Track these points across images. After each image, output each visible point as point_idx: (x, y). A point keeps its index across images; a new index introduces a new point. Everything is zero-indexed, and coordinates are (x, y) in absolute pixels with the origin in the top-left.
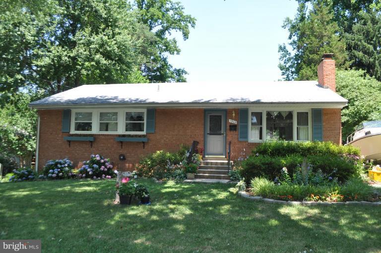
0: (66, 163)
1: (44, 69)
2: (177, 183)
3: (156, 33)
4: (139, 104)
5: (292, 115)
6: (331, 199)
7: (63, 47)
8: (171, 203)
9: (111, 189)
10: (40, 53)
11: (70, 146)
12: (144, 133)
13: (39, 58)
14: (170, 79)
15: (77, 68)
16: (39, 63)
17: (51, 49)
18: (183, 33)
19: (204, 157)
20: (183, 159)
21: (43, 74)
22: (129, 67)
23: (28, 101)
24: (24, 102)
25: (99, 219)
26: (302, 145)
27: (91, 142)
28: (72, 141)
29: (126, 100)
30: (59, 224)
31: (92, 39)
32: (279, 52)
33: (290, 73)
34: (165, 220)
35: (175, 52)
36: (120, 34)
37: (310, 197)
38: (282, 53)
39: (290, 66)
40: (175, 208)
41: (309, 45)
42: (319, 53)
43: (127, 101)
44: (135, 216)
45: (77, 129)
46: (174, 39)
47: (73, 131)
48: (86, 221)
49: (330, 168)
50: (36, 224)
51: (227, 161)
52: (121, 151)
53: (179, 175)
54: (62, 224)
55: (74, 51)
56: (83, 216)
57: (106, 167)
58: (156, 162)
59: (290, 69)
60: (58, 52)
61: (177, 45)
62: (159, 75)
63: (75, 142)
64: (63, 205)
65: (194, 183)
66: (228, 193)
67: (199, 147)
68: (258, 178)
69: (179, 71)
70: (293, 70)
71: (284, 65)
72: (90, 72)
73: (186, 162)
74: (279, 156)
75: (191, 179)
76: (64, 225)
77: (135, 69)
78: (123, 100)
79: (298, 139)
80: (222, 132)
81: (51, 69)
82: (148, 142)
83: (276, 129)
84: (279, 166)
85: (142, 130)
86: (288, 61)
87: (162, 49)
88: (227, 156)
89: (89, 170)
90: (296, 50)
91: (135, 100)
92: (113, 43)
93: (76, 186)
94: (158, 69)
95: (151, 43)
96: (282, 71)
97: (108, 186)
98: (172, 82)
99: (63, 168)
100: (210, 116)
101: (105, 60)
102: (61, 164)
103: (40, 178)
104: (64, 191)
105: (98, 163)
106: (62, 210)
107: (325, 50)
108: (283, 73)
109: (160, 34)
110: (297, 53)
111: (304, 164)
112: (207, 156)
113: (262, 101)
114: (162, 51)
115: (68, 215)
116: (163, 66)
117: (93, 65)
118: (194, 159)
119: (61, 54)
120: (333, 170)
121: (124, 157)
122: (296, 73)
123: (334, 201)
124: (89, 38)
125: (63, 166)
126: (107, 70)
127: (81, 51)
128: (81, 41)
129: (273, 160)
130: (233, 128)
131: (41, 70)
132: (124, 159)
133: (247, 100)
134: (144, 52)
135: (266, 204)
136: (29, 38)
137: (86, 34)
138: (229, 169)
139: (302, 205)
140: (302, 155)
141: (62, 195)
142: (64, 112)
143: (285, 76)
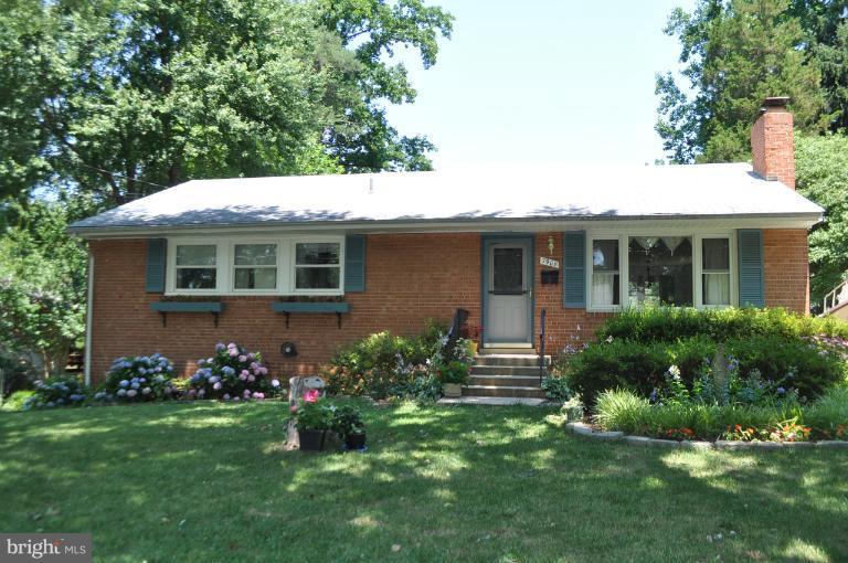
0: (157, 363)
1: (96, 144)
2: (422, 406)
3: (358, 51)
4: (328, 223)
5: (691, 247)
6: (782, 436)
7: (141, 92)
8: (415, 448)
9: (269, 421)
10: (88, 105)
11: (165, 326)
12: (339, 291)
13: (85, 117)
14: (391, 163)
15: (175, 141)
16: (86, 130)
17: (113, 97)
18: (423, 51)
19: (481, 347)
20: (434, 351)
21: (95, 155)
22: (297, 137)
23: (61, 221)
24: (52, 222)
25: (259, 480)
26: (715, 317)
27: (216, 314)
28: (170, 313)
29: (298, 214)
30: (171, 492)
31: (209, 71)
32: (657, 92)
33: (685, 145)
34: (405, 482)
35: (404, 98)
36: (274, 57)
37: (732, 431)
38: (665, 95)
39: (684, 128)
40: (425, 458)
41: (732, 77)
42: (755, 95)
43: (301, 218)
44: (338, 474)
45: (183, 284)
46: (400, 65)
47: (172, 290)
48: (229, 485)
49: (780, 367)
50: (120, 492)
51: (536, 357)
52: (286, 336)
53: (425, 388)
54: (179, 490)
55: (167, 100)
56: (220, 474)
57: (252, 372)
58: (370, 358)
59: (685, 135)
60: (130, 102)
61: (408, 81)
62: (366, 155)
63: (176, 314)
64: (168, 455)
65: (463, 405)
66: (544, 427)
67: (471, 322)
68: (611, 392)
69: (412, 142)
70: (693, 136)
71: (670, 124)
72: (206, 150)
73: (440, 357)
74: (660, 341)
75: (454, 398)
76: (182, 492)
77: (311, 140)
78: (291, 214)
79: (704, 303)
80: (524, 289)
81: (114, 143)
82: (348, 314)
83: (651, 280)
84: (660, 363)
85: (335, 285)
86: (679, 114)
87: (372, 90)
88: (538, 343)
89: (212, 379)
90: (698, 88)
91: (319, 216)
92: (259, 80)
93: (189, 415)
94: (364, 140)
95: (347, 77)
96: (665, 141)
97: (261, 415)
98: (398, 169)
99: (151, 375)
100: (496, 250)
101: (242, 120)
102: (146, 366)
103: (99, 399)
104: (163, 426)
105: (233, 362)
106: (170, 465)
107: (770, 88)
108: (668, 143)
109: (367, 54)
110: (701, 96)
111: (718, 358)
112: (487, 345)
113: (620, 213)
114: (371, 94)
115: (187, 474)
116: (374, 132)
117: (212, 133)
118: (459, 352)
119: (136, 109)
120: (787, 371)
121: (293, 349)
122: (700, 144)
123: (789, 440)
124: (202, 70)
125: (151, 370)
126: (247, 144)
127: (186, 99)
128: (185, 77)
129: (647, 350)
130: (550, 277)
131: (90, 146)
132: (294, 353)
133: (584, 212)
134: (330, 99)
135: (632, 448)
136: (62, 69)
137: (195, 60)
138: (541, 373)
139: (715, 447)
140: (715, 338)
141: (160, 434)
142: (151, 244)
143: (672, 152)
